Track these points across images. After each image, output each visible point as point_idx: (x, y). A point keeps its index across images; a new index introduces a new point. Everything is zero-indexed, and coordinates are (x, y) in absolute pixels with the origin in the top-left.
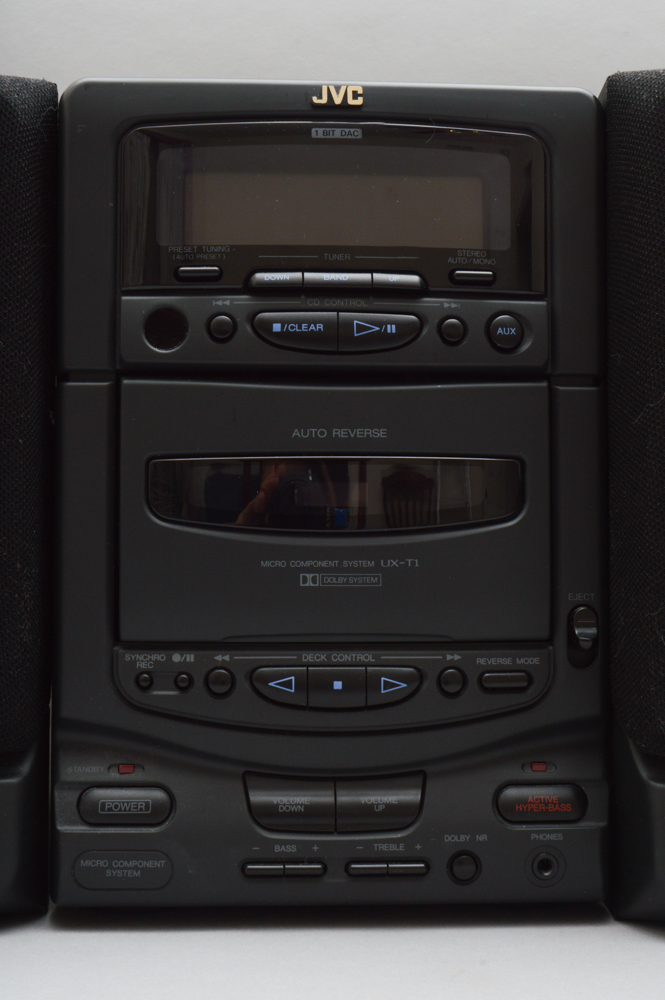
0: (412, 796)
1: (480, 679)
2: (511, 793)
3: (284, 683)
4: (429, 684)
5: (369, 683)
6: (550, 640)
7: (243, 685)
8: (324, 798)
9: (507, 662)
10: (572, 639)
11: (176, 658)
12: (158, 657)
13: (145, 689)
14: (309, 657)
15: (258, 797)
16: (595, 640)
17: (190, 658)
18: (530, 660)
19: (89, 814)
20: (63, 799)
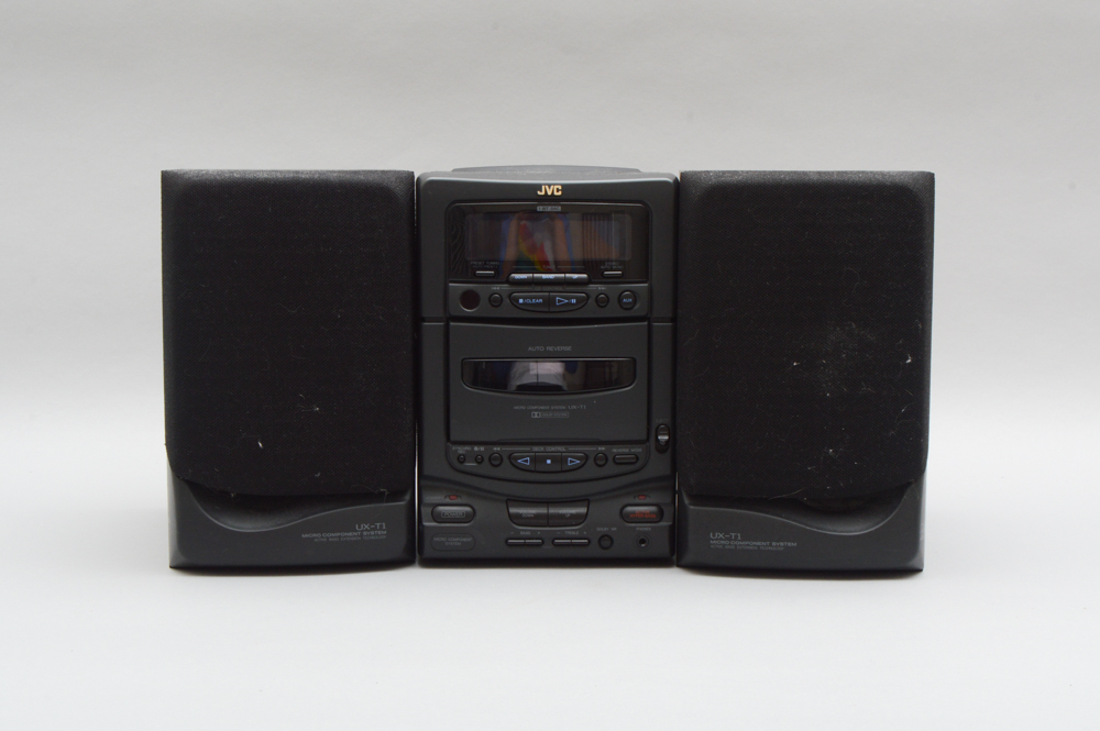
0: (583, 510)
1: (614, 458)
2: (630, 509)
3: (525, 461)
4: (591, 461)
5: (563, 460)
6: (648, 440)
7: (506, 460)
8: (543, 511)
9: (627, 450)
10: (657, 440)
11: (476, 449)
12: (468, 448)
13: (462, 463)
14: (536, 449)
15: (513, 510)
16: (667, 442)
17: (482, 449)
18: (638, 450)
19: (436, 517)
20: (426, 511)
